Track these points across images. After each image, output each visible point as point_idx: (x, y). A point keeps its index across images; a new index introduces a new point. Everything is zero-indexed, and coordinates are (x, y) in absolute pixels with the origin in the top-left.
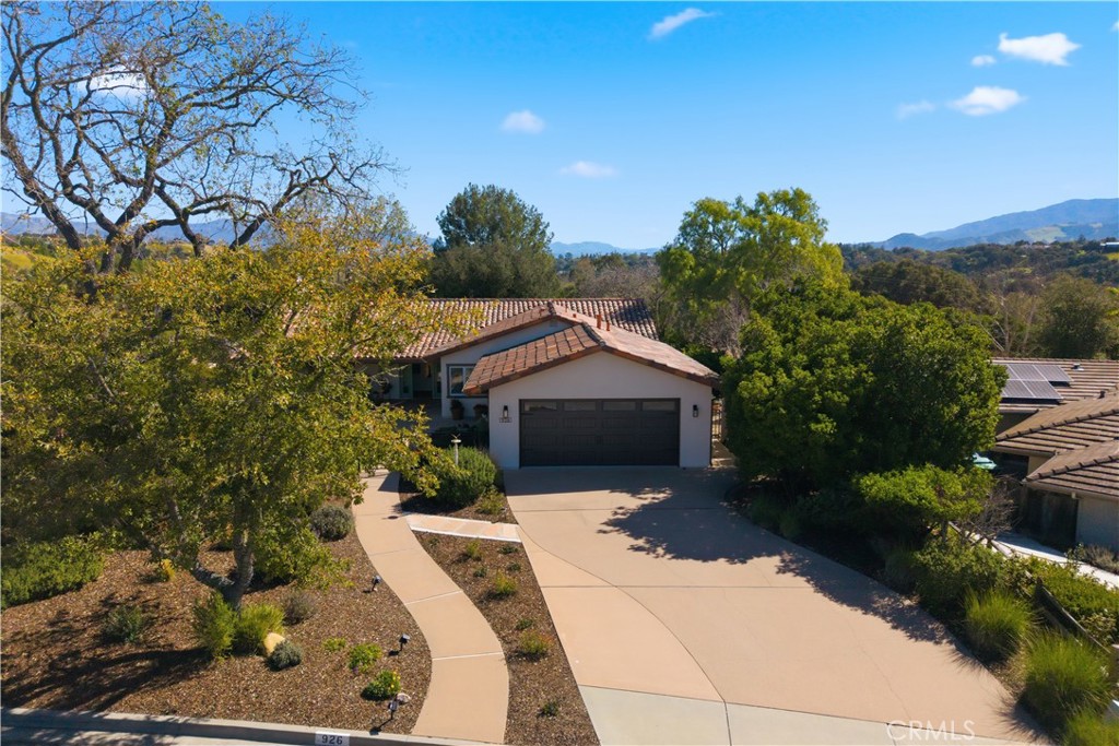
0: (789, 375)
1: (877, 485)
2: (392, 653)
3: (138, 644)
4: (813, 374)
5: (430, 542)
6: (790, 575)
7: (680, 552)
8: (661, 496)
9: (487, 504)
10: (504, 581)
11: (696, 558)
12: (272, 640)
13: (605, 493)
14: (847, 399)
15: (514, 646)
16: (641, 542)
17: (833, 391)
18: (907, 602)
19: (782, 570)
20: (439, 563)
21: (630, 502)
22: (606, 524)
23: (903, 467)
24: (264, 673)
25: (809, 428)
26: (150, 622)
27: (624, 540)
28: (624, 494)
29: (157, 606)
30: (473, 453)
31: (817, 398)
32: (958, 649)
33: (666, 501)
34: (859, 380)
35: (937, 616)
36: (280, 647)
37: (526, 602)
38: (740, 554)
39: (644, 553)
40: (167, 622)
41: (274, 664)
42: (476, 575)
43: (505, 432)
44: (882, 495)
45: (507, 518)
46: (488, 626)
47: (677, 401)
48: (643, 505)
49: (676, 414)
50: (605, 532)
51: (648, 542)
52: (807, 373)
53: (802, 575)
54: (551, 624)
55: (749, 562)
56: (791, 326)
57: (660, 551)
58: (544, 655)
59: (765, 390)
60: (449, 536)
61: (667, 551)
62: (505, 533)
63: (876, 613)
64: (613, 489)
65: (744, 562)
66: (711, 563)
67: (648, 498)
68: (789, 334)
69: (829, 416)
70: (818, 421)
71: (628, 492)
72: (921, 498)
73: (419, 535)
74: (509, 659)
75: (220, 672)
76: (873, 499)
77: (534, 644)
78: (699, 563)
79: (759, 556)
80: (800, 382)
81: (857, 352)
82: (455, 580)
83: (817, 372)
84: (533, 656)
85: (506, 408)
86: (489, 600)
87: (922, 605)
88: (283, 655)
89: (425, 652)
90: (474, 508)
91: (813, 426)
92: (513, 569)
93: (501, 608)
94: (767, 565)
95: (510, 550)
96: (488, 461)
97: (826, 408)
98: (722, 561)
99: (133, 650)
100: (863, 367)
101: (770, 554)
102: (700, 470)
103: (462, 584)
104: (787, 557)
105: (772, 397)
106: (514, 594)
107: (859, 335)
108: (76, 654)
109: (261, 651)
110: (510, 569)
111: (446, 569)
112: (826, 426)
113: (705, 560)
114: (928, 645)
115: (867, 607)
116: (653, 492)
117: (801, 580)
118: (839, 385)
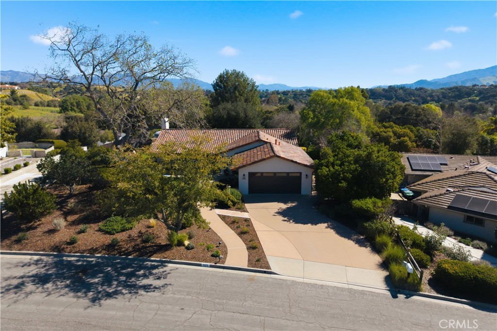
0: (334, 168)
1: (357, 203)
2: (217, 247)
3: (152, 243)
4: (341, 168)
5: (223, 218)
6: (329, 229)
7: (297, 222)
8: (294, 204)
9: (239, 206)
10: (246, 229)
11: (302, 223)
12: (186, 243)
13: (276, 203)
14: (351, 176)
15: (249, 246)
16: (286, 219)
17: (347, 173)
18: (362, 237)
19: (327, 228)
20: (226, 224)
21: (283, 206)
22: (276, 213)
23: (366, 197)
24: (186, 250)
25: (338, 185)
26: (153, 238)
27: (281, 218)
28: (282, 204)
29: (153, 234)
30: (234, 190)
31: (342, 175)
32: (372, 249)
33: (295, 206)
34: (356, 169)
35: (368, 241)
36: (189, 244)
37: (252, 234)
38: (315, 222)
39: (286, 222)
40: (157, 238)
41: (188, 248)
42: (237, 227)
43: (244, 182)
44: (357, 206)
45: (245, 211)
46: (241, 241)
47: (301, 173)
48: (288, 207)
49: (300, 177)
50: (275, 215)
51: (288, 219)
52: (339, 167)
53: (333, 229)
54: (259, 240)
55: (318, 225)
56: (337, 150)
57: (291, 221)
58: (257, 248)
59: (326, 173)
60: (228, 216)
61: (293, 221)
62: (245, 215)
63: (351, 240)
64: (279, 201)
65: (316, 225)
66: (306, 225)
67: (289, 205)
68: (336, 153)
69: (345, 181)
70: (342, 183)
71: (283, 203)
72: (368, 207)
73: (219, 215)
74: (248, 249)
75: (175, 249)
76: (355, 207)
77: (254, 245)
78: (302, 225)
79: (321, 223)
80: (337, 170)
81: (357, 160)
82: (231, 228)
83: (343, 167)
84: (254, 248)
85: (244, 175)
86: (241, 234)
87: (366, 238)
88: (190, 246)
89: (225, 246)
90: (235, 207)
91: (340, 184)
92: (248, 226)
93: (245, 236)
94: (323, 226)
95: (247, 220)
96: (239, 193)
97: (345, 179)
98: (309, 225)
99: (152, 244)
100: (357, 165)
101: (324, 223)
102: (307, 196)
103: (233, 229)
104: (329, 224)
105: (328, 174)
106: (248, 232)
107: (358, 155)
108: (138, 245)
109: (184, 245)
110: (247, 226)
111: (229, 225)
112: (344, 184)
113: (304, 224)
114: (364, 248)
115: (349, 238)
116: (291, 203)
117: (332, 230)
118: (349, 171)
